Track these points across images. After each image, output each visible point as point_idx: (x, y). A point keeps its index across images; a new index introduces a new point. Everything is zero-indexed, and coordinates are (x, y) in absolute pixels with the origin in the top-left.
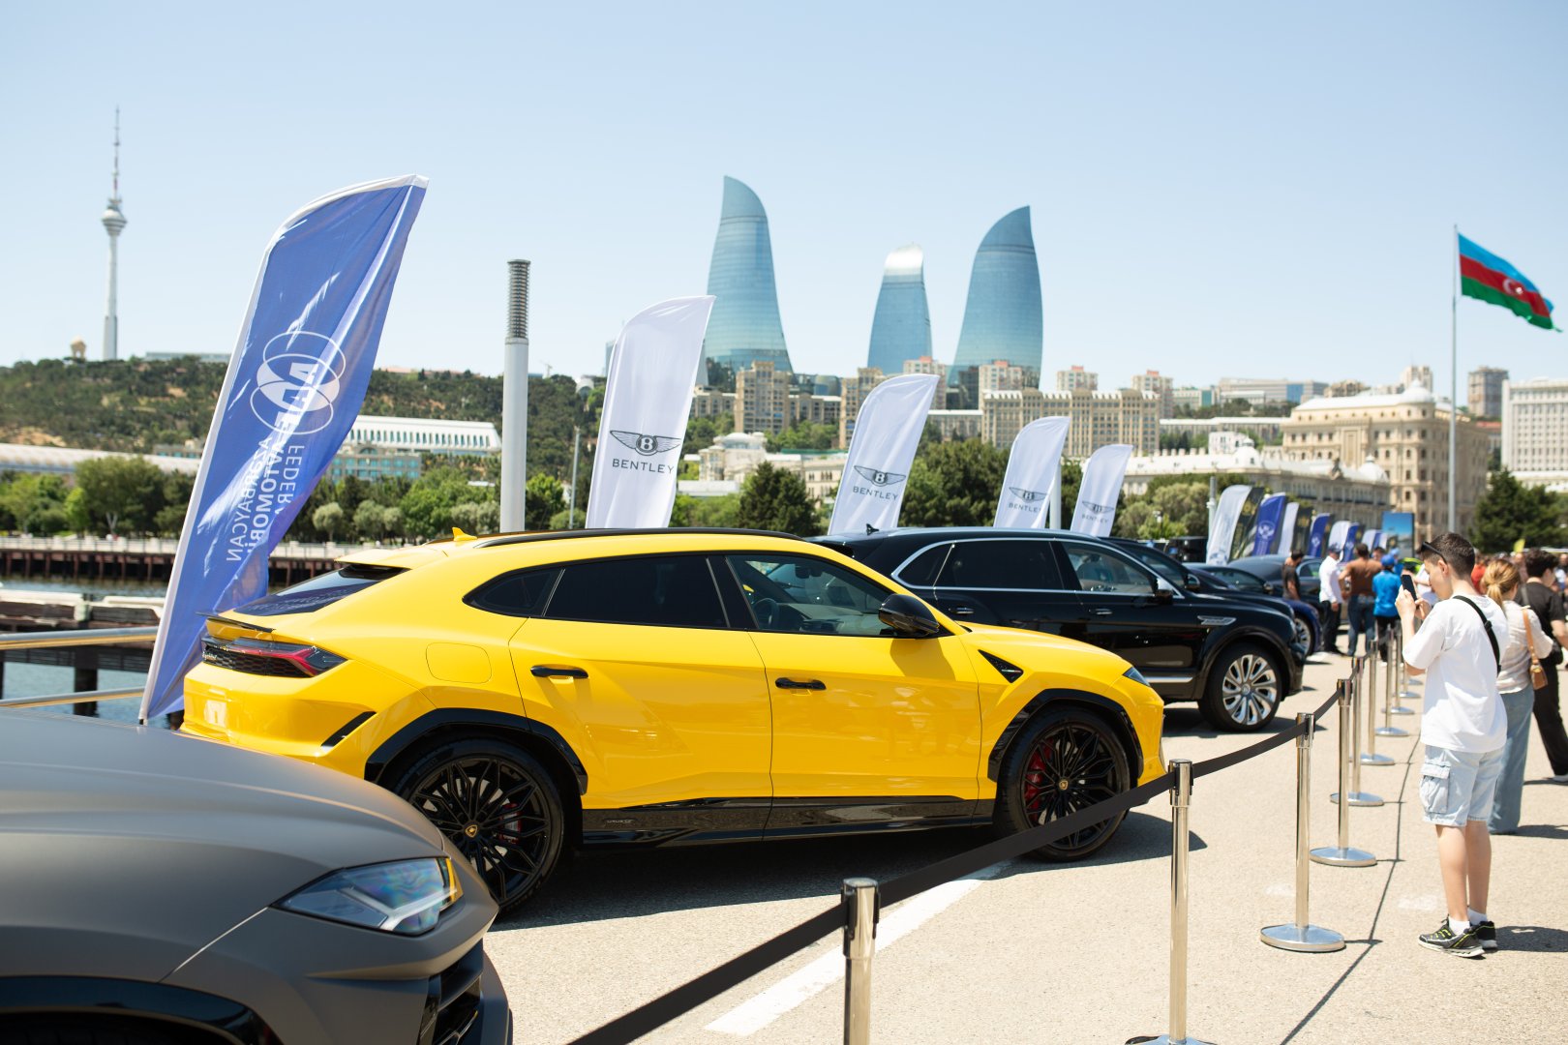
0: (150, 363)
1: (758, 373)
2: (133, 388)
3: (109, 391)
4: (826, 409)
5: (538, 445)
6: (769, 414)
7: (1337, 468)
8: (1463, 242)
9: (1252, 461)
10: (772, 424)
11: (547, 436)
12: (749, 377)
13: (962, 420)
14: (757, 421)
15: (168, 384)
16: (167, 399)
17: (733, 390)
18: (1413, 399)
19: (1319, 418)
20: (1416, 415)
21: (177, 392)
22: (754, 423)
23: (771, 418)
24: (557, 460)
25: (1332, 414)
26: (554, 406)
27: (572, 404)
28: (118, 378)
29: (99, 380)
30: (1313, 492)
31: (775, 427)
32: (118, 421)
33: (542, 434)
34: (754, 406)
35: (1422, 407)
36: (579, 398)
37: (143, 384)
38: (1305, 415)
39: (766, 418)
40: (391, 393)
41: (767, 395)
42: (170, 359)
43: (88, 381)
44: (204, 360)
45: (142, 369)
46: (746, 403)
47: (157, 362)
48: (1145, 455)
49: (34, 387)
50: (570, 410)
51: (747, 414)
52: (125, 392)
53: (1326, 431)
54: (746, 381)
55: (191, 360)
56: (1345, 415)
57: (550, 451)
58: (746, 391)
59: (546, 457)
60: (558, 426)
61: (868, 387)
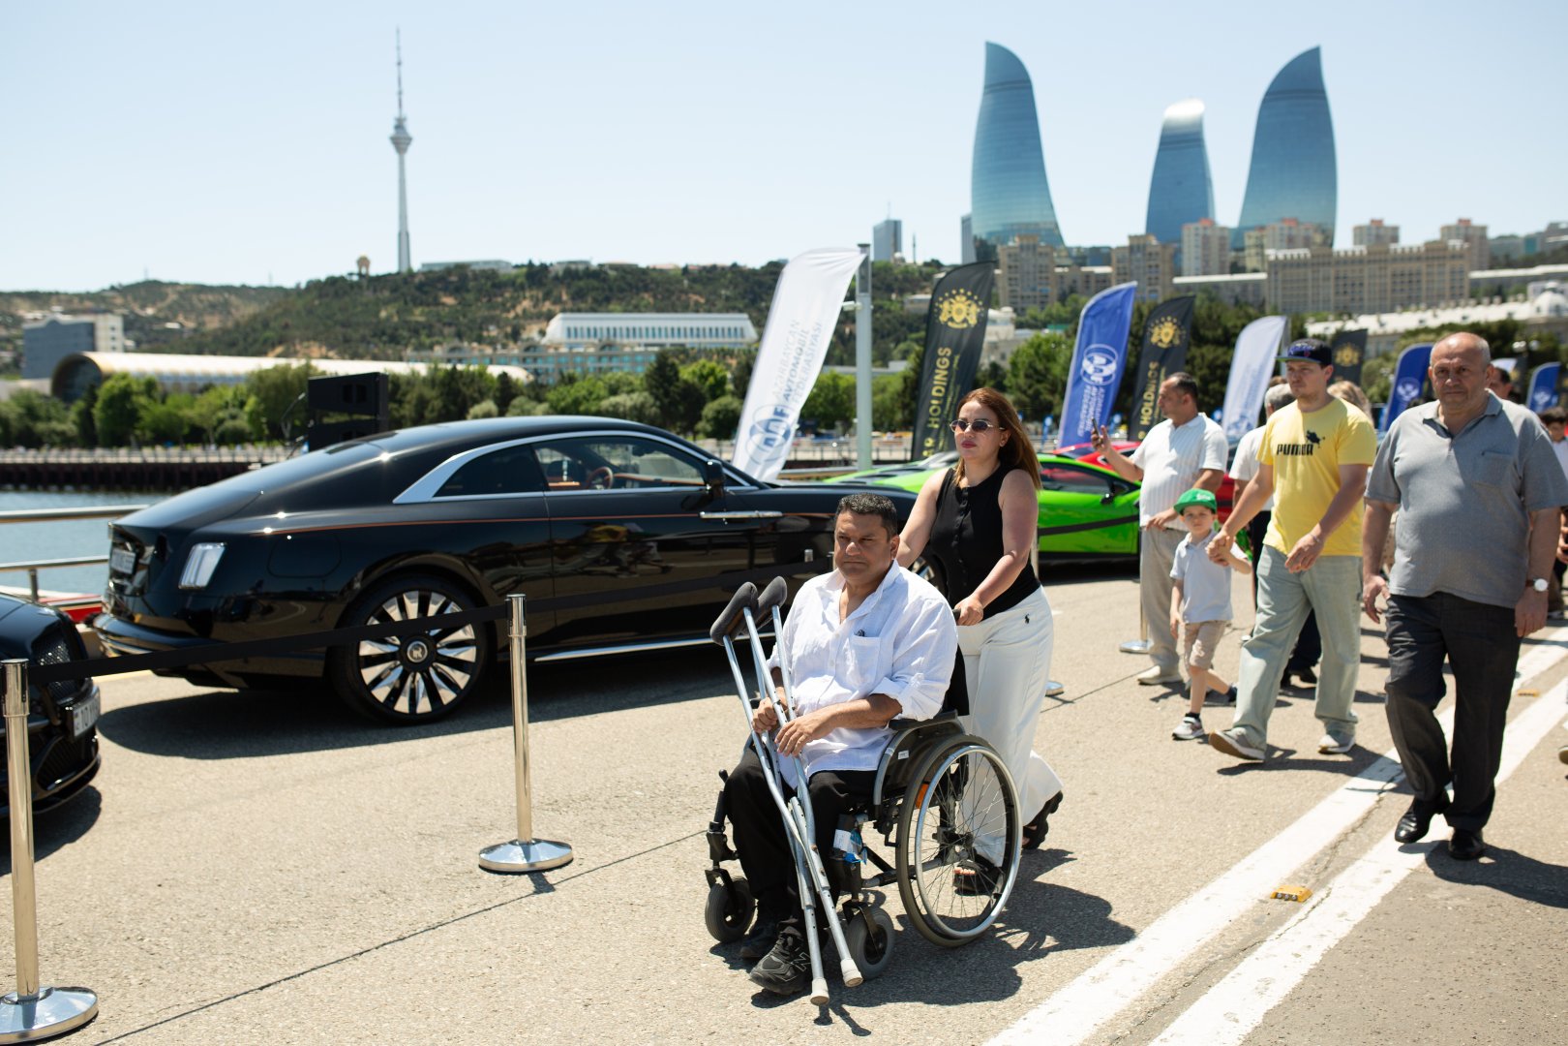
0: (424, 274)
1: (1021, 246)
2: (408, 298)
3: (386, 303)
4: (1097, 281)
6: (1034, 290)
10: (1038, 300)
12: (1012, 251)
13: (1244, 284)
14: (1022, 297)
15: (441, 294)
16: (440, 308)
17: (997, 267)
21: (449, 300)
22: (1019, 300)
23: (1037, 294)
28: (394, 290)
29: (379, 295)
31: (1042, 303)
32: (389, 331)
34: (1019, 282)
37: (417, 294)
39: (1030, 293)
40: (652, 290)
41: (1032, 269)
42: (442, 268)
43: (368, 295)
44: (473, 267)
45: (417, 280)
46: (1010, 279)
47: (430, 272)
48: (1427, 308)
49: (320, 304)
51: (1010, 291)
52: (402, 303)
54: (1010, 255)
55: (461, 268)
58: (1010, 267)
61: (1139, 255)
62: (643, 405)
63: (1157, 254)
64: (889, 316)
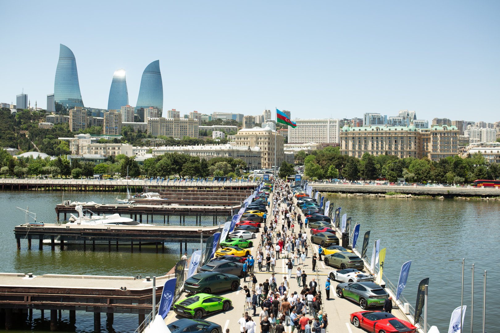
1: (77, 110)
4: (98, 121)
5: (4, 133)
6: (80, 123)
7: (249, 149)
8: (277, 110)
9: (230, 148)
10: (82, 126)
11: (7, 130)
12: (74, 111)
13: (140, 125)
14: (77, 125)
17: (68, 115)
18: (267, 130)
19: (244, 134)
20: (267, 134)
22: (76, 126)
23: (81, 124)
24: (13, 138)
25: (247, 133)
26: (4, 118)
27: (10, 118)
30: (244, 155)
31: (83, 127)
33: (4, 129)
34: (76, 121)
35: (269, 132)
36: (12, 116)
38: (241, 133)
39: (80, 124)
41: (80, 117)
46: (73, 120)
48: (203, 145)
50: (10, 120)
51: (73, 123)
53: (246, 138)
54: (73, 113)
56: (251, 133)
57: (10, 136)
58: (73, 116)
59: (9, 138)
60: (9, 126)
61: (112, 116)
62: (56, 169)
63: (117, 116)
64: (36, 129)
